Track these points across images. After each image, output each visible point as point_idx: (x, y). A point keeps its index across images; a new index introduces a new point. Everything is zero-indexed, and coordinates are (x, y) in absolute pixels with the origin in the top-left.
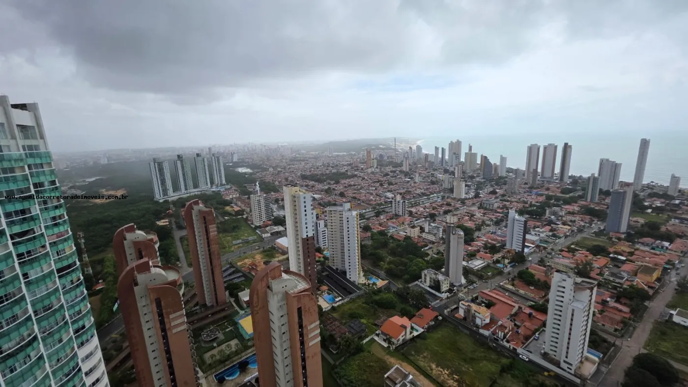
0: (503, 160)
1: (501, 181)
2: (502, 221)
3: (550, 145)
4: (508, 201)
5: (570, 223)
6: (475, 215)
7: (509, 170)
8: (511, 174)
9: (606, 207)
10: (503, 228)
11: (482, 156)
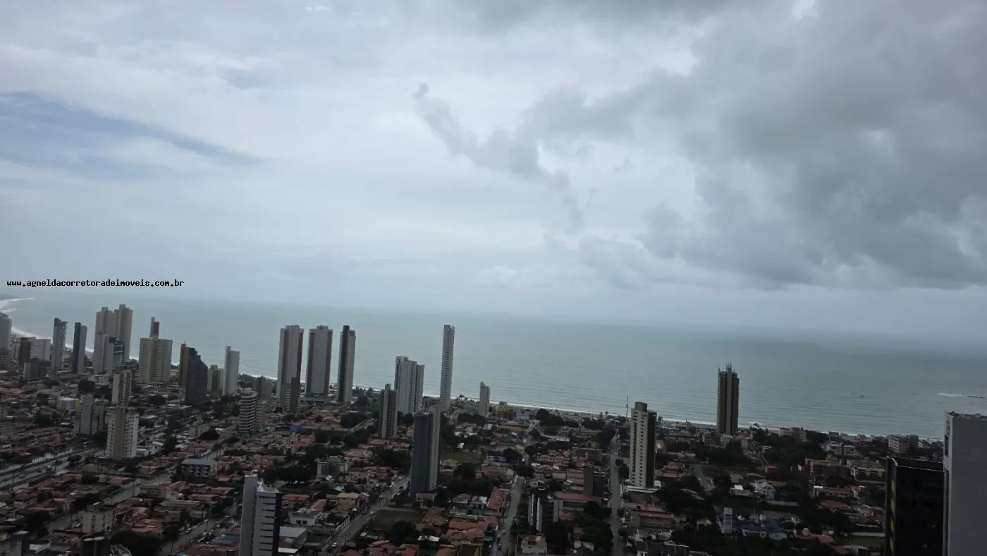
0: (232, 357)
1: (226, 406)
2: (228, 503)
3: (321, 328)
4: (241, 453)
5: (358, 486)
6: (162, 500)
7: (246, 381)
8: (249, 390)
9: (408, 445)
10: (233, 521)
11: (184, 348)
